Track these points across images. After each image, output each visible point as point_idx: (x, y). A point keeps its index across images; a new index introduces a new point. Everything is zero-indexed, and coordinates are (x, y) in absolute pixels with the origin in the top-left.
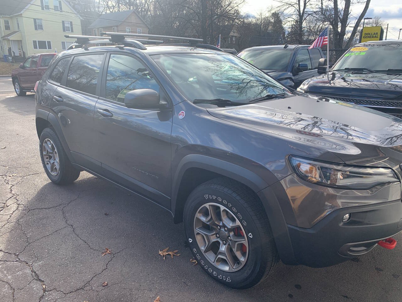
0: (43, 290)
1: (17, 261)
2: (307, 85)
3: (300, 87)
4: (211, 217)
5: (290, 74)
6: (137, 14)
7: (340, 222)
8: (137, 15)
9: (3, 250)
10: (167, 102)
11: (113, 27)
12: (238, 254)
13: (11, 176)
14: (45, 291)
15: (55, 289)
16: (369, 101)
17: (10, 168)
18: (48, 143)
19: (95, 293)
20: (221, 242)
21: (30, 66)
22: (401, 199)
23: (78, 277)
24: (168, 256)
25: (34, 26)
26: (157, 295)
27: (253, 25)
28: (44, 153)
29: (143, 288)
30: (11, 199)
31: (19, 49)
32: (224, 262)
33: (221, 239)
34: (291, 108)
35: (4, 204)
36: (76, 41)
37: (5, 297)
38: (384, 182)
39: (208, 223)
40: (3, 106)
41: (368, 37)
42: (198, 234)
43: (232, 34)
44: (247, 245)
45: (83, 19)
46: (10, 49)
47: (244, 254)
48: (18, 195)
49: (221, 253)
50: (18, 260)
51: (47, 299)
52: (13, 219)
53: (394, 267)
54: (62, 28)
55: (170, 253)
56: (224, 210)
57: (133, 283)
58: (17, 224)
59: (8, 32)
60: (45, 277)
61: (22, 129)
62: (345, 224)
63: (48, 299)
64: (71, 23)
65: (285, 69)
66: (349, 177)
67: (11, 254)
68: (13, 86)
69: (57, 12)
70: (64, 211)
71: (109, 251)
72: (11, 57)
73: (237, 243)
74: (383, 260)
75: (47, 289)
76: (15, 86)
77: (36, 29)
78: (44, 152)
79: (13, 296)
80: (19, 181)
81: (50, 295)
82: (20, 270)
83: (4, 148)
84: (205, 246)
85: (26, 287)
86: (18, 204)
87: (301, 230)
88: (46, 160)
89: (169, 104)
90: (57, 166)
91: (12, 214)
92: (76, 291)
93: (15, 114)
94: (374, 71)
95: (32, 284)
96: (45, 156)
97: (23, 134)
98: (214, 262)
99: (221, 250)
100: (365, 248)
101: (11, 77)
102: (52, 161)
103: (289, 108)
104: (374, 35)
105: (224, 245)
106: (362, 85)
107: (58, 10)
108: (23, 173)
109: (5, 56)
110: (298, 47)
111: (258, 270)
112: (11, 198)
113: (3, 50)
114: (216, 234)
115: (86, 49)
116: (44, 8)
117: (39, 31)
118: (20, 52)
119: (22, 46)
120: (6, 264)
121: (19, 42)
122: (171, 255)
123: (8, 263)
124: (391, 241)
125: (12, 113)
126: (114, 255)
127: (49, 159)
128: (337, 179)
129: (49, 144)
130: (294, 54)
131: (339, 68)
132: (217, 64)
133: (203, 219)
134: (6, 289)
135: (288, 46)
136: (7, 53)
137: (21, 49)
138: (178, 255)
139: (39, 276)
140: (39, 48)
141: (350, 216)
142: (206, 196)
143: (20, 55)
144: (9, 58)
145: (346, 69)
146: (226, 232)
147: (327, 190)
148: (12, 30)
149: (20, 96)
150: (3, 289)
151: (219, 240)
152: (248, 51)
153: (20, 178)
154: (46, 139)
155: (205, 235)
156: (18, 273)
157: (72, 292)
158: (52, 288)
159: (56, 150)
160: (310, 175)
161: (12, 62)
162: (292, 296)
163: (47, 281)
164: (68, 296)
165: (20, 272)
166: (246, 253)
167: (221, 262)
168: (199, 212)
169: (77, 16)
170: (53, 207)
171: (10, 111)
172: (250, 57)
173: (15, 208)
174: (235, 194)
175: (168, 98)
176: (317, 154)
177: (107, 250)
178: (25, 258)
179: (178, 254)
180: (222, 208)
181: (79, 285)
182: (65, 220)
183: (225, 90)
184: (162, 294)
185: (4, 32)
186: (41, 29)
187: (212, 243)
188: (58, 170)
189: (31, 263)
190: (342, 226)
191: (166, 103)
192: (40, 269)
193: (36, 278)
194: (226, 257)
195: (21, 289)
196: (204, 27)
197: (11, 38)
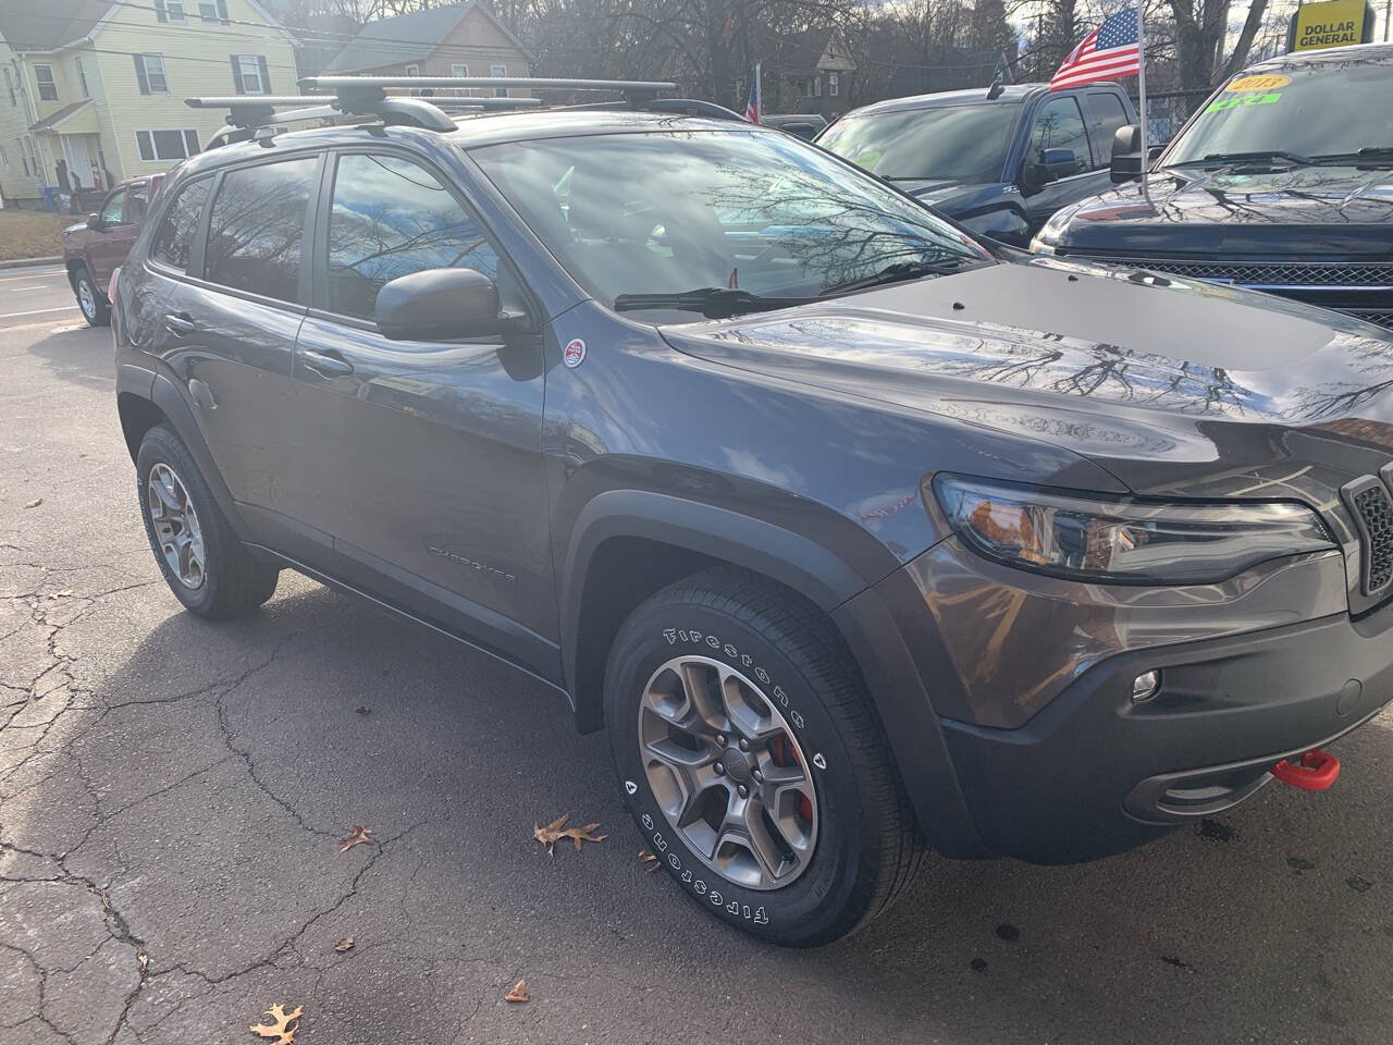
0: (140, 970)
1: (59, 878)
2: (1063, 224)
3: (1041, 234)
4: (693, 704)
5: (1010, 191)
6: (490, 14)
7: (1123, 704)
8: (487, 18)
9: (16, 843)
10: (521, 310)
11: (407, 67)
12: (787, 828)
13: (55, 597)
14: (145, 973)
15: (178, 966)
16: (1300, 269)
17: (52, 570)
18: (164, 477)
19: (312, 977)
20: (732, 790)
21: (123, 218)
22: (1349, 611)
23: (256, 925)
24: (566, 844)
25: (136, 79)
26: (516, 976)
27: (901, 23)
28: (156, 514)
29: (469, 955)
30: (49, 673)
31: (93, 166)
32: (743, 855)
33: (732, 781)
34: (963, 308)
35: (27, 690)
36: (228, 117)
37: (13, 999)
38: (1280, 552)
39: (685, 727)
40: (41, 361)
41: (1318, 39)
42: (655, 763)
43: (825, 62)
44: (811, 795)
45: (302, 46)
46: (61, 168)
47: (804, 826)
48: (74, 660)
49: (733, 827)
50: (62, 874)
51: (150, 999)
52: (55, 742)
53: (1355, 853)
54: (232, 81)
55: (572, 833)
56: (731, 679)
57: (440, 940)
58: (66, 758)
59: (51, 108)
60: (149, 928)
61: (98, 437)
62: (1142, 708)
63: (155, 1000)
64: (262, 60)
65: (992, 173)
66: (1155, 540)
67: (40, 856)
68: (73, 294)
69: (212, 27)
70: (223, 708)
71: (366, 835)
72: (66, 194)
73: (779, 791)
74: (1320, 830)
75: (152, 969)
76: (77, 292)
77: (144, 90)
78: (153, 511)
79: (42, 996)
80: (78, 613)
81: (161, 988)
82: (69, 909)
83: (37, 505)
84: (681, 803)
85: (85, 965)
86: (72, 691)
87: (988, 736)
88: (163, 538)
89: (531, 318)
90: (199, 554)
91: (51, 723)
92: (247, 971)
93: (78, 388)
94: (1312, 161)
95: (103, 954)
96: (160, 523)
97: (102, 453)
98: (711, 859)
99: (734, 817)
100: (1225, 791)
101: (63, 265)
102: (182, 541)
103: (958, 307)
104: (1341, 33)
105: (743, 797)
106: (1283, 213)
107: (216, 20)
108: (95, 584)
109: (48, 191)
110: (1039, 92)
111: (854, 880)
112: (50, 669)
113: (38, 171)
114: (714, 762)
115: (266, 143)
116: (168, 14)
117: (156, 97)
118: (98, 173)
119: (101, 153)
120: (23, 891)
121: (91, 139)
122: (573, 839)
123: (31, 886)
124: (1320, 762)
125: (67, 386)
126: (380, 847)
127: (172, 533)
128: (1108, 551)
129: (169, 481)
130: (1025, 118)
131: (1189, 158)
132: (751, 175)
133: (667, 712)
134: (19, 974)
135: (1002, 91)
136: (53, 181)
137: (99, 165)
138: (599, 839)
139: (128, 927)
140: (159, 158)
141: (1159, 678)
142: (670, 635)
143: (98, 184)
144: (63, 196)
145: (1209, 158)
146: (746, 754)
147: (1080, 594)
148: (64, 99)
149: (96, 325)
150: (9, 972)
151: (723, 781)
152: (864, 116)
153: (84, 603)
154: (157, 467)
155: (679, 766)
156: (62, 916)
157: (235, 974)
158: (168, 965)
159: (189, 502)
160: (1022, 543)
161: (73, 212)
162: (985, 964)
163: (155, 941)
164: (220, 987)
165: (67, 914)
166: (811, 822)
167: (735, 857)
168: (654, 690)
169: (281, 34)
170: (189, 695)
171: (60, 379)
172: (873, 138)
173: (62, 704)
174: (764, 620)
175: (528, 300)
176: (1050, 467)
177: (360, 830)
178: (87, 869)
179: (600, 835)
180: (725, 671)
181: (263, 950)
182: (225, 736)
183: (754, 257)
184: (535, 971)
185: (38, 109)
186: (160, 89)
187: (700, 796)
188: (202, 568)
189: (105, 885)
190: (1129, 717)
191: (522, 314)
192: (132, 903)
193: (119, 934)
194: (750, 840)
195: (67, 972)
196: (720, 43)
197: (62, 127)
